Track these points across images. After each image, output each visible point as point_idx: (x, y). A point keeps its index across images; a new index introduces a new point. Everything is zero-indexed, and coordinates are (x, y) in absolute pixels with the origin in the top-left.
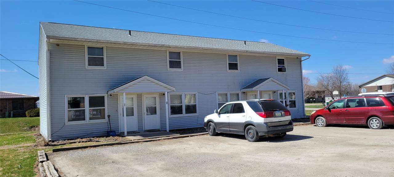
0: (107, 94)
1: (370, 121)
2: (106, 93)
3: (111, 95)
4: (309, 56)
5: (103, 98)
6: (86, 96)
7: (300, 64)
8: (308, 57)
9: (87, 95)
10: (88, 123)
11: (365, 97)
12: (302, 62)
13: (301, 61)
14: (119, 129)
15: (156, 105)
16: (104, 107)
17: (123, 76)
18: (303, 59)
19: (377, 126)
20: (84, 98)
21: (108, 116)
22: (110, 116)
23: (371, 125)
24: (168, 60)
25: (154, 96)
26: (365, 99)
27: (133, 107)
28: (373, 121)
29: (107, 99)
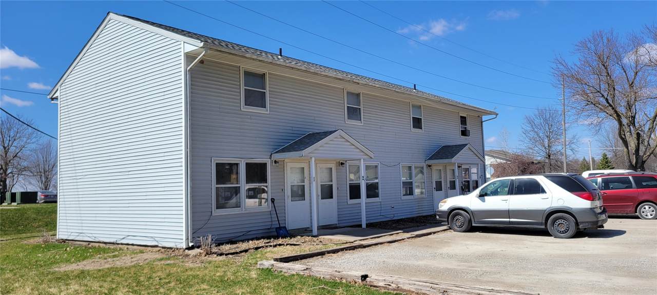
0: (271, 158)
1: (641, 209)
2: (269, 157)
3: (276, 162)
4: (497, 114)
5: (264, 166)
6: (241, 161)
7: (481, 126)
8: (495, 116)
9: (243, 160)
10: (245, 212)
11: (630, 175)
12: (484, 123)
13: (482, 122)
14: (285, 223)
15: (332, 182)
16: (267, 183)
17: (291, 128)
18: (484, 118)
19: (651, 215)
20: (237, 164)
21: (272, 199)
22: (274, 199)
23: (642, 214)
24: (346, 105)
25: (330, 166)
26: (630, 178)
27: (303, 184)
28: (645, 208)
29: (271, 168)
